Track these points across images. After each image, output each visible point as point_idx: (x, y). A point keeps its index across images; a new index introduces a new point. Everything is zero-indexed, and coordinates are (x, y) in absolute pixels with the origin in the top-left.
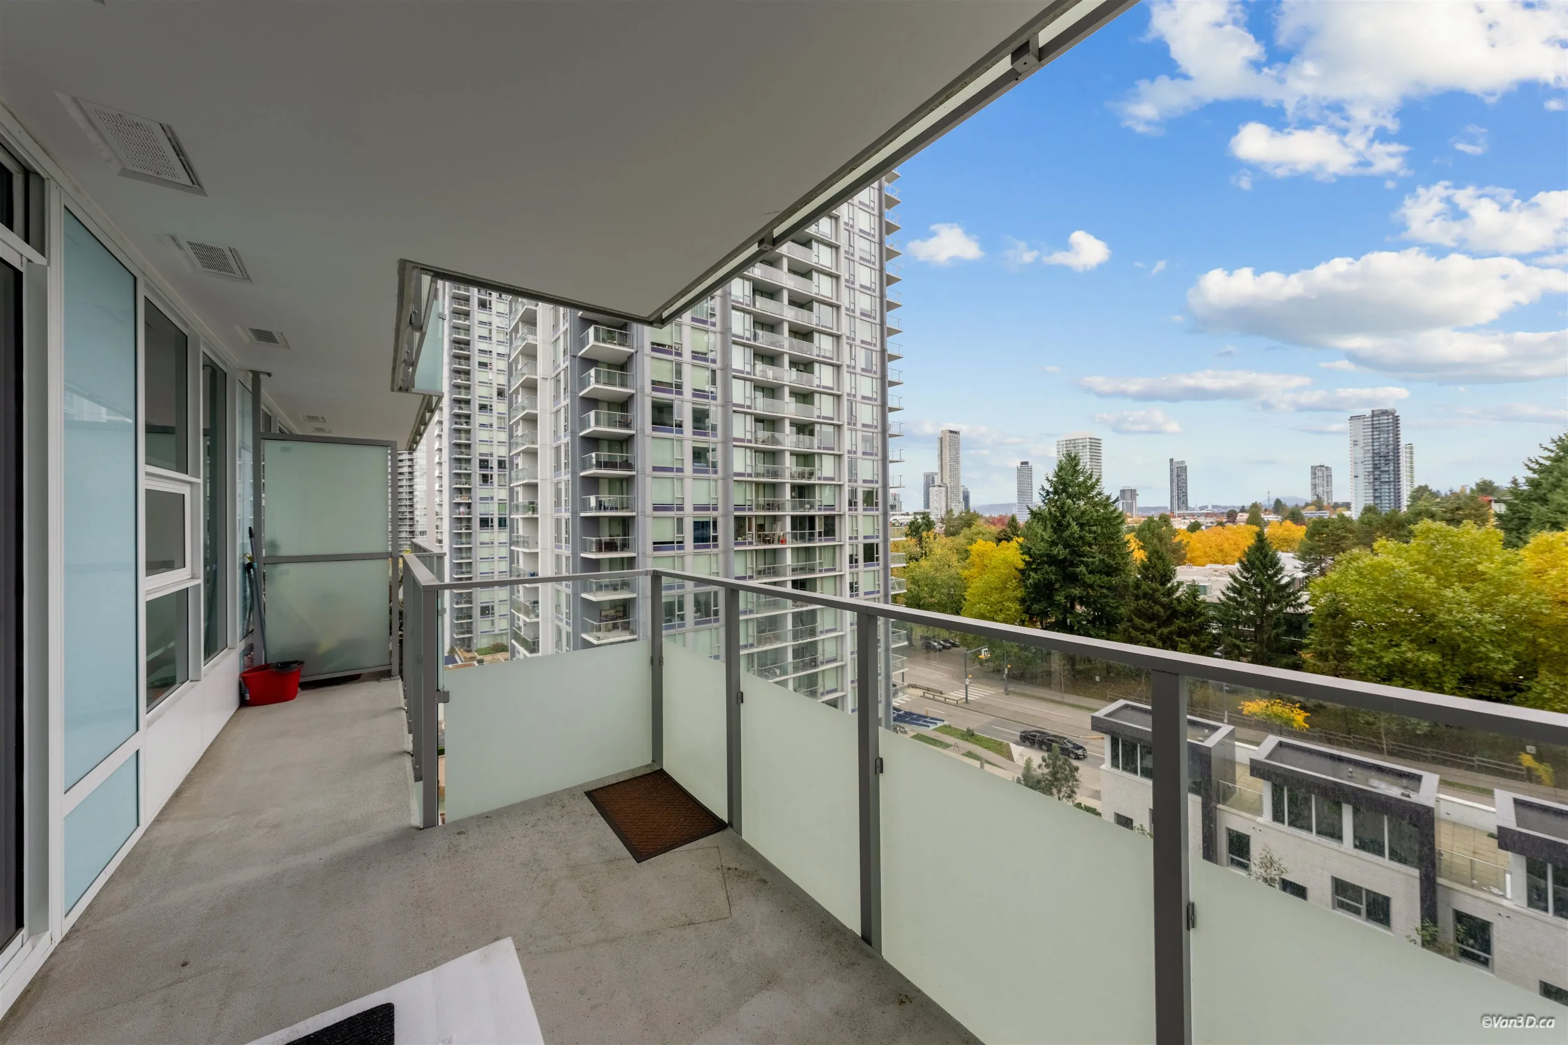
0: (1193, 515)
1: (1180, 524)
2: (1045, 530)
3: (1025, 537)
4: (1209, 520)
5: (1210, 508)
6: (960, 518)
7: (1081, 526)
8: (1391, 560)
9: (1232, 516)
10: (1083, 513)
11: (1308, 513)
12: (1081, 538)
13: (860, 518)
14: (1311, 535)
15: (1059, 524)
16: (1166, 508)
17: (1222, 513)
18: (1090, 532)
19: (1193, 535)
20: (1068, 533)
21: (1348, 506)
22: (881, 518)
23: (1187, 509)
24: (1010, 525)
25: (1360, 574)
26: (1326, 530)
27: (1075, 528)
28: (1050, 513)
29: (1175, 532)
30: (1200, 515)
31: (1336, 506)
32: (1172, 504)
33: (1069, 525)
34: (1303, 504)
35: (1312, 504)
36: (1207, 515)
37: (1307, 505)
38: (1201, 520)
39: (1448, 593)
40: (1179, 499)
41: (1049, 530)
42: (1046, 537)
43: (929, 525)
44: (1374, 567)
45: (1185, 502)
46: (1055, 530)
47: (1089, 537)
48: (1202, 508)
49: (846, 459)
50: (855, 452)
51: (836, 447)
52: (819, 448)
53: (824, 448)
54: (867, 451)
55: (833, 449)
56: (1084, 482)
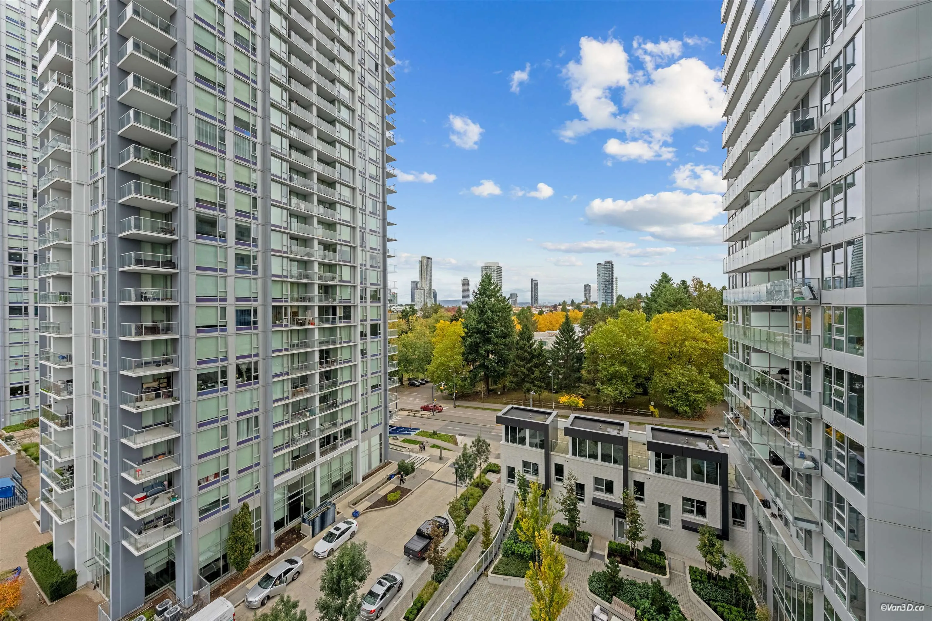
0: (540, 307)
1: (535, 311)
2: (475, 315)
3: (465, 319)
4: (547, 309)
5: (547, 303)
6: (431, 308)
7: (492, 312)
8: (612, 327)
9: (555, 307)
10: (493, 305)
11: (583, 306)
12: (492, 318)
13: (368, 308)
14: (584, 316)
15: (482, 311)
16: (529, 303)
17: (551, 306)
18: (497, 315)
19: (541, 317)
20: (486, 316)
21: (597, 303)
22: (382, 308)
23: (537, 304)
24: (457, 312)
25: (602, 333)
26: (590, 313)
27: (490, 313)
28: (478, 306)
29: (533, 315)
30: (543, 307)
31: (593, 303)
32: (532, 302)
33: (486, 312)
34: (581, 302)
35: (584, 302)
36: (545, 307)
38: (544, 309)
39: (630, 341)
40: (534, 300)
41: (477, 314)
42: (475, 318)
43: (414, 312)
44: (607, 330)
45: (537, 301)
46: (480, 315)
47: (496, 318)
48: (544, 304)
49: (358, 270)
50: (365, 265)
51: (352, 261)
52: (340, 261)
53: (343, 261)
54: (374, 265)
55: (350, 262)
56: (494, 289)
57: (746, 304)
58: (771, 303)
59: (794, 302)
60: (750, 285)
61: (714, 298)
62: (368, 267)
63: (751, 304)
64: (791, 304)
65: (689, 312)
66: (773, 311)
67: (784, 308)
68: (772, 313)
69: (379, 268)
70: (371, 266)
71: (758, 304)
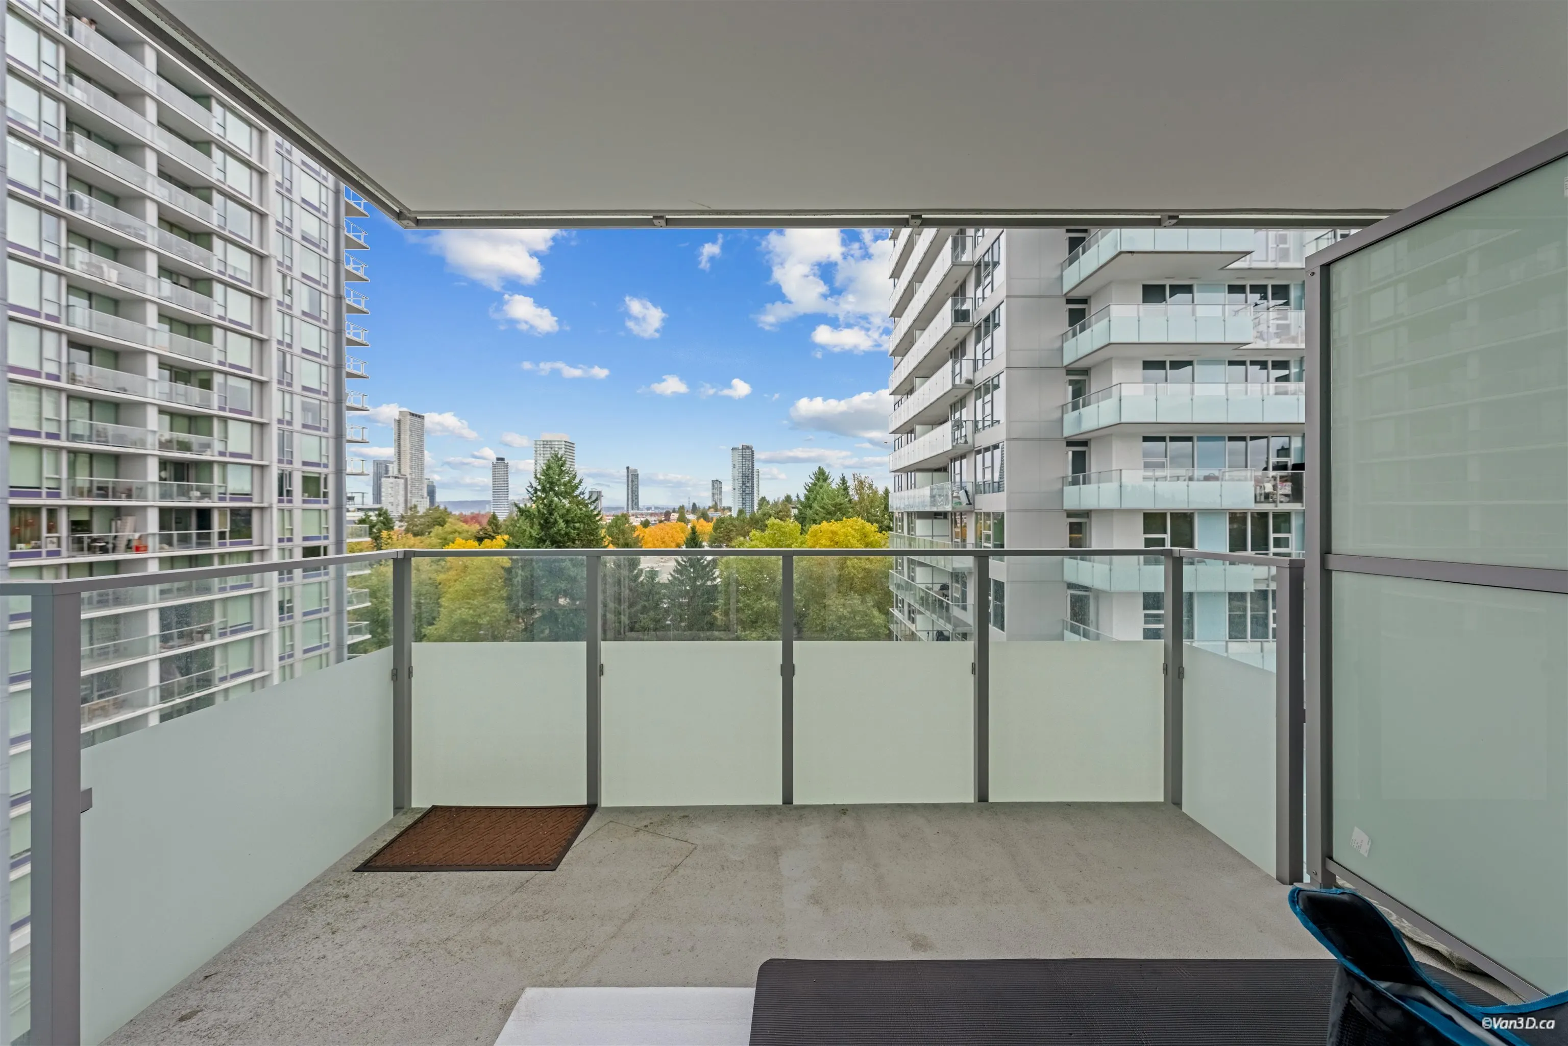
0: (642, 514)
1: (635, 522)
2: (530, 524)
4: (654, 518)
5: (653, 509)
6: (427, 515)
9: (667, 515)
10: (568, 511)
11: (711, 513)
14: (715, 529)
16: (623, 508)
17: (661, 513)
19: (645, 531)
20: (554, 529)
21: (730, 509)
23: (638, 510)
24: (491, 521)
26: (723, 525)
28: (539, 511)
29: (633, 527)
30: (647, 514)
31: (724, 509)
32: (628, 505)
34: (707, 508)
35: (712, 508)
36: (652, 515)
37: (710, 508)
38: (650, 518)
40: (633, 501)
45: (637, 504)
48: (649, 509)
49: (274, 431)
50: (290, 423)
51: (255, 411)
52: (221, 409)
53: (231, 410)
54: (310, 423)
55: (250, 414)
56: (570, 482)
57: (911, 510)
58: (935, 509)
59: (953, 508)
60: (915, 487)
61: (877, 504)
62: (297, 426)
63: (916, 510)
64: (950, 509)
65: (851, 521)
66: (936, 518)
67: (943, 515)
68: (935, 521)
69: (326, 430)
70: (305, 426)
71: (921, 509)
